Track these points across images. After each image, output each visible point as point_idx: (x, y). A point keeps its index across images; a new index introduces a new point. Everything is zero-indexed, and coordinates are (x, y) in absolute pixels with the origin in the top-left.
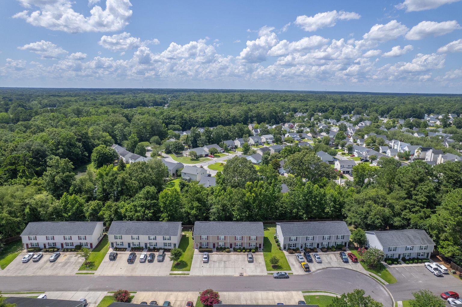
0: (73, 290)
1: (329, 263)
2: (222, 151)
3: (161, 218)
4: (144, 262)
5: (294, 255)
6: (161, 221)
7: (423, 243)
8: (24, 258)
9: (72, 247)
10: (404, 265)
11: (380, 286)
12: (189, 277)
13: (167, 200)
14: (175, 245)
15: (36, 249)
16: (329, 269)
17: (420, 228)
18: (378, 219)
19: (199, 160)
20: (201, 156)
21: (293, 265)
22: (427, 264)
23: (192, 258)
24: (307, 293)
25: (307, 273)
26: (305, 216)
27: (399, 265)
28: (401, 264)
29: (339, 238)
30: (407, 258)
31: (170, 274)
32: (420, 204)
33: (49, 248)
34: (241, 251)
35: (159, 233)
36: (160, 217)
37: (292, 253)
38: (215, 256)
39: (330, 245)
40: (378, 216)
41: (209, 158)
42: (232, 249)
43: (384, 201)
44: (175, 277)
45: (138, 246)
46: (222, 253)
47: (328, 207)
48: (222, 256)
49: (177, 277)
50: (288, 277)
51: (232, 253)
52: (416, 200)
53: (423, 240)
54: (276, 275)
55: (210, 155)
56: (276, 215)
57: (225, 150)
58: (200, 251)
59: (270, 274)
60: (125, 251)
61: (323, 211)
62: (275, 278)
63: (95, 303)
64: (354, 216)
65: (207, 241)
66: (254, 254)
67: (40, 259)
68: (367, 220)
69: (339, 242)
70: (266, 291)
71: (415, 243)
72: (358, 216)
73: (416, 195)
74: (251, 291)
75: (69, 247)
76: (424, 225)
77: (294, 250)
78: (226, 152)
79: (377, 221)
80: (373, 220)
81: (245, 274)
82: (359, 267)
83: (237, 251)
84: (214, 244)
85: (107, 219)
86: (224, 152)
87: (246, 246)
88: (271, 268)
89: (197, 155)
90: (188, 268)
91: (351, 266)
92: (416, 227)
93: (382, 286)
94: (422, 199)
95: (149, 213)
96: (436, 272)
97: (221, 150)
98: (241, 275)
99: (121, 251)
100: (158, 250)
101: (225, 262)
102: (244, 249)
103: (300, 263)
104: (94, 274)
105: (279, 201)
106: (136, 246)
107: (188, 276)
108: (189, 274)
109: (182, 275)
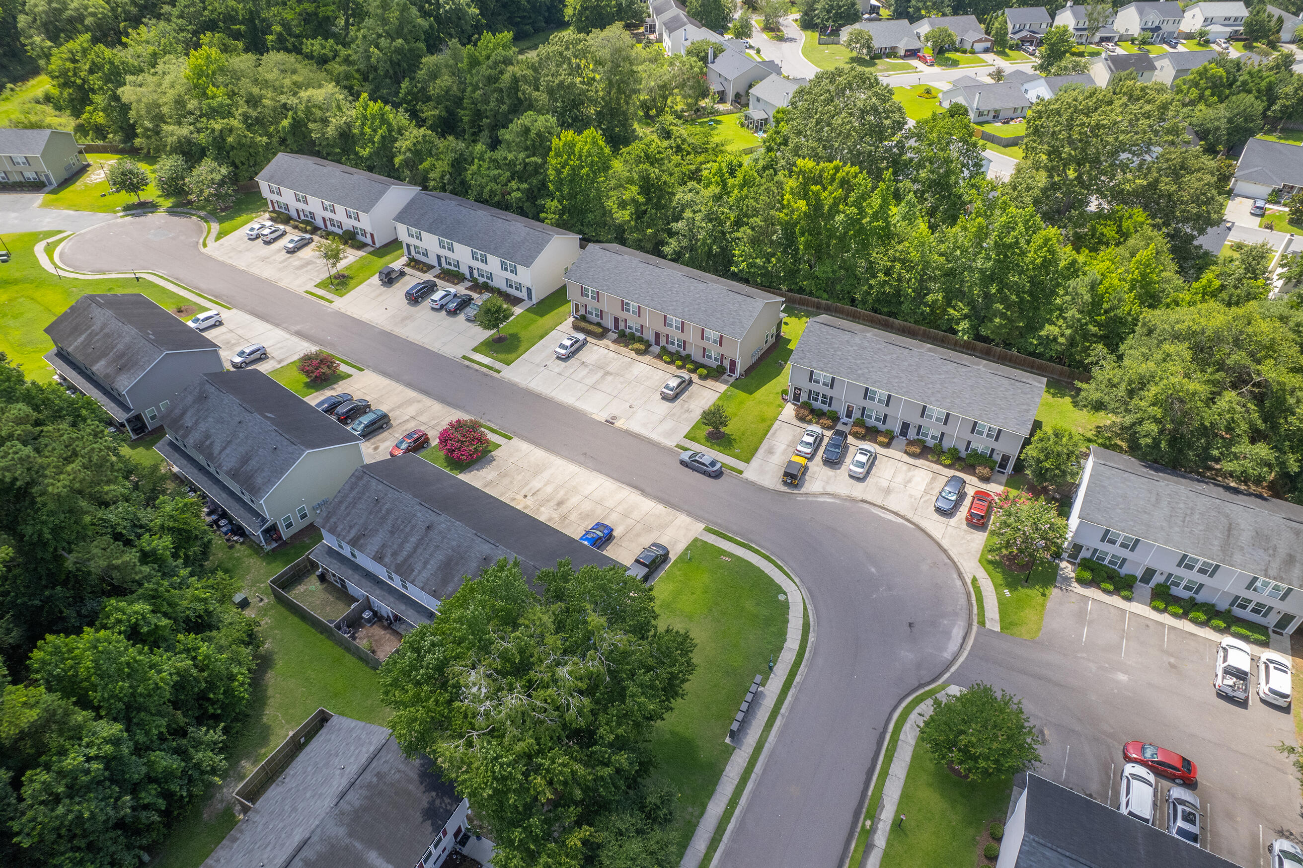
0: (267, 321)
1: (888, 491)
3: (543, 213)
4: (453, 313)
5: (805, 425)
6: (543, 221)
7: (1271, 572)
8: (252, 229)
9: (338, 231)
11: (961, 624)
12: (494, 379)
13: (566, 163)
15: (282, 217)
16: (868, 507)
20: (890, 53)
21: (770, 451)
22: (1228, 642)
23: (542, 337)
24: (714, 537)
25: (785, 489)
27: (1114, 600)
28: (1129, 599)
29: (981, 433)
30: (1180, 592)
31: (464, 357)
33: (303, 222)
34: (672, 362)
35: (497, 249)
36: (541, 209)
37: (803, 420)
38: (600, 352)
39: (947, 444)
41: (917, 63)
42: (654, 349)
45: (455, 270)
46: (624, 350)
48: (616, 355)
49: (470, 368)
50: (717, 476)
51: (646, 358)
54: (686, 455)
57: (994, 43)
58: (574, 327)
59: (682, 448)
60: (422, 271)
62: (682, 462)
63: (280, 362)
65: (597, 305)
66: (702, 382)
67: (275, 239)
70: (624, 483)
74: (588, 467)
75: (335, 230)
77: (813, 411)
78: (998, 53)
82: (969, 546)
83: (661, 358)
84: (616, 320)
86: (986, 50)
87: (695, 353)
88: (703, 435)
89: (873, 48)
90: (511, 357)
93: (970, 625)
96: (1221, 681)
98: (610, 421)
99: (416, 269)
101: (607, 374)
102: (685, 358)
103: (794, 455)
104: (331, 302)
106: (452, 268)
107: (495, 374)
108: (499, 372)
109: (484, 369)
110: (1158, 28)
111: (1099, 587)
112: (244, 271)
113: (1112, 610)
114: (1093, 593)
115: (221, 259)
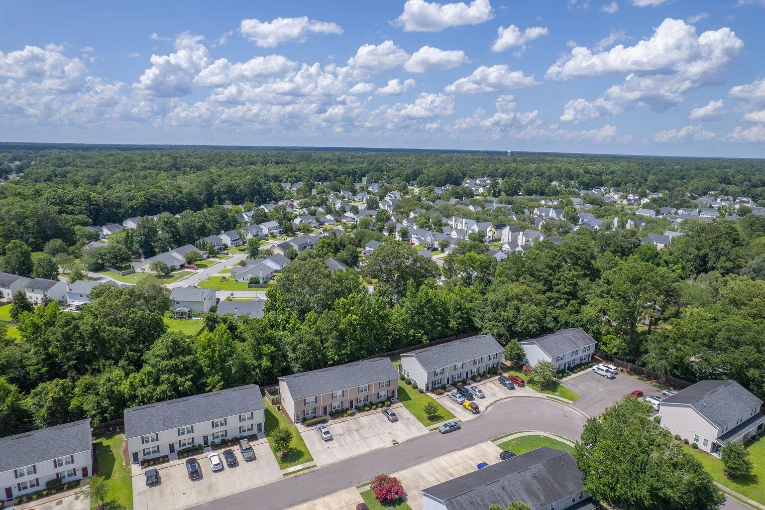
1: (494, 395)
2: (205, 256)
3: (208, 387)
6: (210, 391)
7: (584, 344)
9: (36, 489)
10: (574, 376)
11: (567, 407)
12: (320, 470)
14: (259, 425)
16: (498, 402)
17: (573, 326)
19: (172, 276)
20: (173, 269)
21: (453, 409)
22: (595, 367)
23: (302, 439)
24: (498, 441)
25: (478, 415)
27: (569, 377)
28: (570, 375)
30: (572, 366)
31: (285, 475)
32: (565, 296)
34: (371, 408)
35: (231, 411)
36: (205, 385)
37: (442, 394)
38: (336, 426)
39: (481, 371)
41: (187, 270)
42: (354, 410)
44: (296, 476)
45: (190, 446)
46: (343, 419)
47: (451, 320)
48: (346, 422)
49: (299, 476)
50: (459, 428)
51: (357, 415)
52: (558, 291)
53: (584, 339)
54: (443, 429)
55: (186, 265)
57: (210, 254)
58: (308, 425)
59: (433, 430)
60: (168, 461)
62: (446, 432)
65: (315, 405)
66: (392, 407)
68: (515, 327)
69: (491, 364)
70: (446, 454)
72: (500, 325)
73: (557, 285)
74: (426, 461)
76: (577, 322)
77: (440, 388)
78: (213, 257)
79: (531, 326)
80: (525, 325)
81: (400, 441)
82: (530, 391)
83: (363, 410)
84: (325, 408)
86: (208, 257)
87: (373, 399)
88: (428, 421)
89: (168, 268)
90: (306, 457)
91: (519, 392)
92: (567, 325)
93: (569, 406)
94: (566, 289)
95: (186, 380)
96: (609, 375)
97: (204, 254)
98: (396, 443)
99: (159, 463)
101: (357, 431)
102: (371, 404)
103: (462, 404)
106: (187, 446)
107: (315, 468)
108: (316, 466)
109: (306, 471)
110: (257, 235)
111: (564, 377)
114: (565, 379)
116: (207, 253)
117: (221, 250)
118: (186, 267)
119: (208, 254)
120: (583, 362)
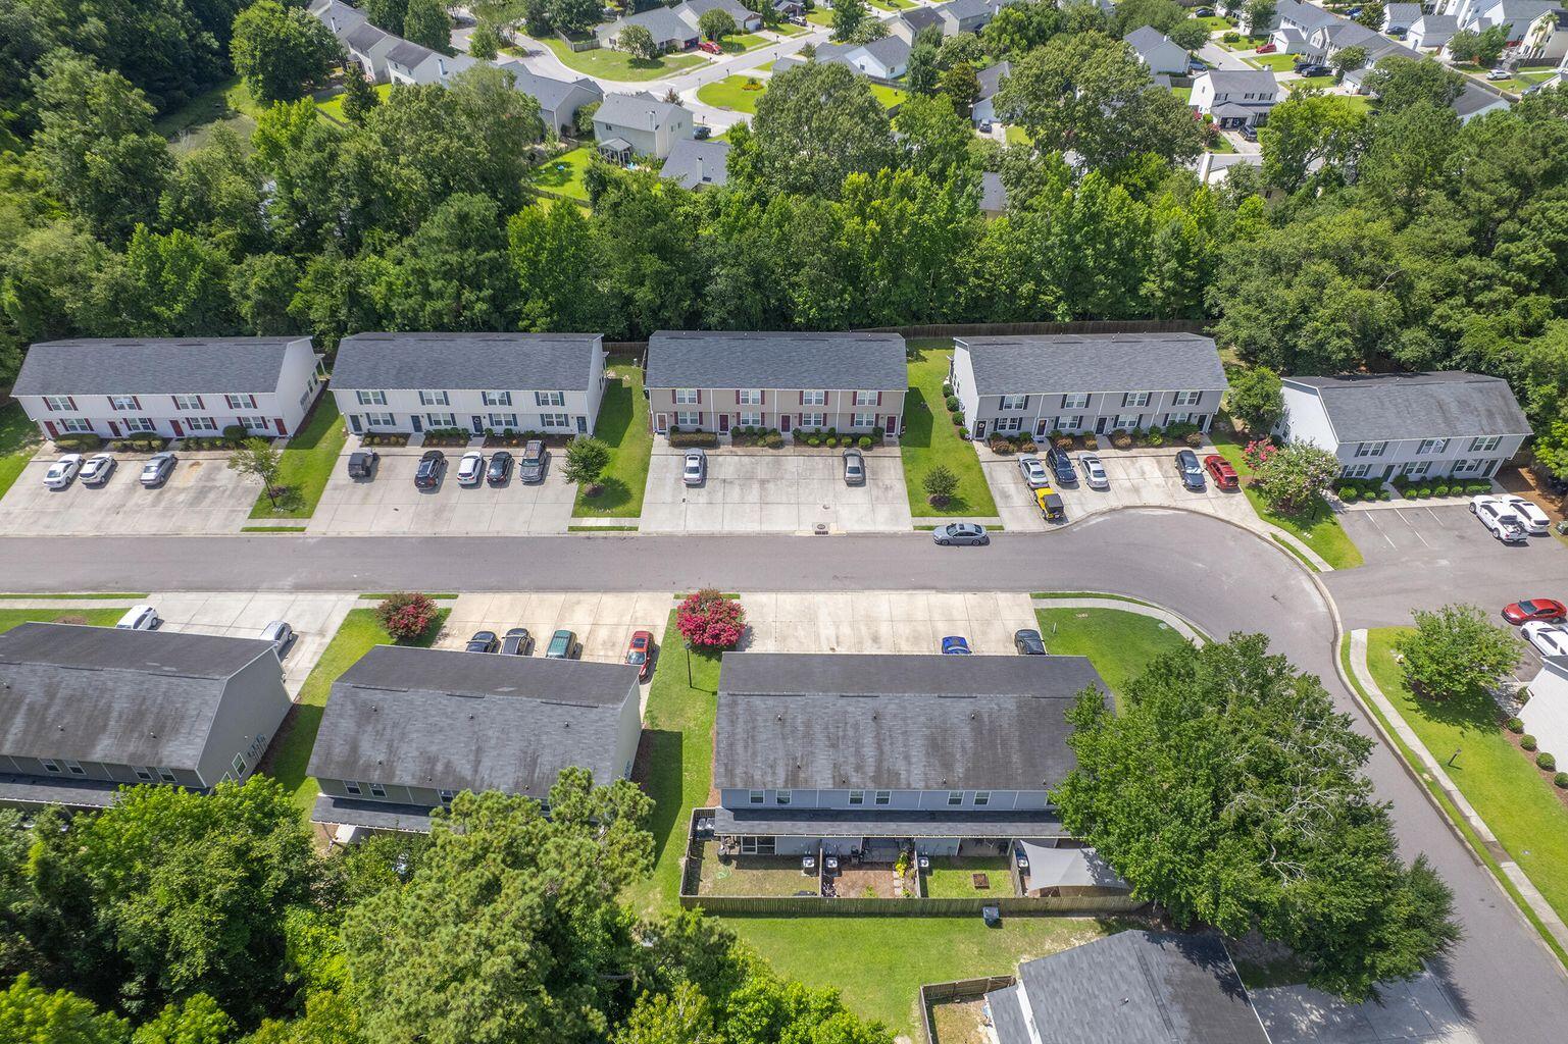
0: (240, 590)
1: (1136, 490)
2: (751, 25)
3: (524, 319)
4: (477, 485)
5: (1010, 457)
6: (526, 330)
7: (1487, 429)
8: (52, 474)
9: (211, 433)
10: (1399, 503)
11: (1303, 578)
12: (638, 539)
13: (540, 248)
14: (582, 421)
15: (84, 440)
16: (1132, 511)
17: (1492, 370)
18: (1341, 334)
19: (662, 64)
20: (670, 47)
21: (1006, 496)
22: (1479, 500)
23: (645, 470)
24: (1048, 600)
25: (1054, 526)
26: (1062, 307)
27: (1379, 504)
28: (1387, 499)
29: (1182, 402)
30: (1413, 477)
31: (571, 529)
32: (1517, 276)
33: (133, 437)
34: (822, 443)
35: (521, 380)
36: (518, 315)
37: (1005, 452)
38: (727, 461)
39: (1145, 425)
40: (1344, 326)
41: (700, 53)
42: (788, 436)
43: (1379, 261)
44: (588, 538)
45: (449, 427)
46: (753, 450)
47: (1152, 277)
48: (753, 460)
49: (595, 538)
50: (985, 542)
51: (789, 449)
52: (1505, 260)
53: (1490, 414)
54: (942, 534)
55: (704, 40)
56: (957, 303)
57: (764, 19)
58: (675, 444)
59: (923, 528)
60: (404, 445)
61: (1133, 291)
62: (941, 543)
63: (321, 633)
64: (1248, 318)
65: (696, 408)
66: (870, 453)
67: (108, 477)
68: (1296, 336)
69: (1180, 413)
70: (908, 589)
71: (1460, 427)
72: (1264, 318)
73: (1513, 238)
74: (853, 590)
75: (204, 433)
76: (1509, 360)
77: (1011, 439)
78: (770, 29)
79: (1335, 342)
80: (1320, 336)
81: (833, 530)
82: (1240, 509)
83: (805, 443)
84: (724, 419)
85: (322, 326)
86: (759, 28)
87: (839, 424)
88: (927, 506)
89: (652, 44)
90: (631, 506)
91: (1212, 502)
92: (1477, 364)
93: (1310, 576)
94: (1532, 256)
95: (478, 299)
96: (1505, 531)
97: (750, 18)
98: (822, 532)
99: (389, 444)
100: (522, 439)
101: (763, 482)
102: (832, 433)
103: (1033, 489)
104: (303, 530)
105: (969, 253)
106: (443, 427)
107: (633, 534)
108: (636, 529)
109: (612, 533)
111: (1364, 499)
112: (97, 538)
113: (1386, 513)
114: (1361, 506)
115: (32, 533)
116: (756, 17)
117: (794, 12)
118: (703, 48)
119: (758, 21)
120: (1458, 475)
